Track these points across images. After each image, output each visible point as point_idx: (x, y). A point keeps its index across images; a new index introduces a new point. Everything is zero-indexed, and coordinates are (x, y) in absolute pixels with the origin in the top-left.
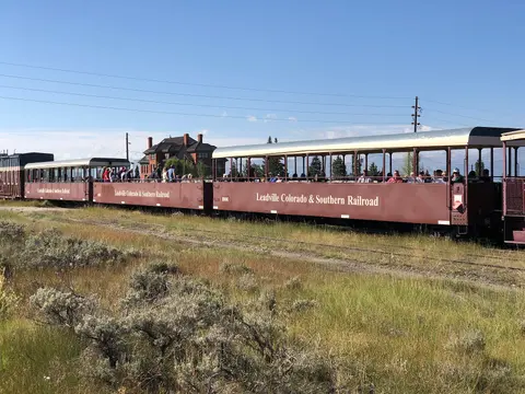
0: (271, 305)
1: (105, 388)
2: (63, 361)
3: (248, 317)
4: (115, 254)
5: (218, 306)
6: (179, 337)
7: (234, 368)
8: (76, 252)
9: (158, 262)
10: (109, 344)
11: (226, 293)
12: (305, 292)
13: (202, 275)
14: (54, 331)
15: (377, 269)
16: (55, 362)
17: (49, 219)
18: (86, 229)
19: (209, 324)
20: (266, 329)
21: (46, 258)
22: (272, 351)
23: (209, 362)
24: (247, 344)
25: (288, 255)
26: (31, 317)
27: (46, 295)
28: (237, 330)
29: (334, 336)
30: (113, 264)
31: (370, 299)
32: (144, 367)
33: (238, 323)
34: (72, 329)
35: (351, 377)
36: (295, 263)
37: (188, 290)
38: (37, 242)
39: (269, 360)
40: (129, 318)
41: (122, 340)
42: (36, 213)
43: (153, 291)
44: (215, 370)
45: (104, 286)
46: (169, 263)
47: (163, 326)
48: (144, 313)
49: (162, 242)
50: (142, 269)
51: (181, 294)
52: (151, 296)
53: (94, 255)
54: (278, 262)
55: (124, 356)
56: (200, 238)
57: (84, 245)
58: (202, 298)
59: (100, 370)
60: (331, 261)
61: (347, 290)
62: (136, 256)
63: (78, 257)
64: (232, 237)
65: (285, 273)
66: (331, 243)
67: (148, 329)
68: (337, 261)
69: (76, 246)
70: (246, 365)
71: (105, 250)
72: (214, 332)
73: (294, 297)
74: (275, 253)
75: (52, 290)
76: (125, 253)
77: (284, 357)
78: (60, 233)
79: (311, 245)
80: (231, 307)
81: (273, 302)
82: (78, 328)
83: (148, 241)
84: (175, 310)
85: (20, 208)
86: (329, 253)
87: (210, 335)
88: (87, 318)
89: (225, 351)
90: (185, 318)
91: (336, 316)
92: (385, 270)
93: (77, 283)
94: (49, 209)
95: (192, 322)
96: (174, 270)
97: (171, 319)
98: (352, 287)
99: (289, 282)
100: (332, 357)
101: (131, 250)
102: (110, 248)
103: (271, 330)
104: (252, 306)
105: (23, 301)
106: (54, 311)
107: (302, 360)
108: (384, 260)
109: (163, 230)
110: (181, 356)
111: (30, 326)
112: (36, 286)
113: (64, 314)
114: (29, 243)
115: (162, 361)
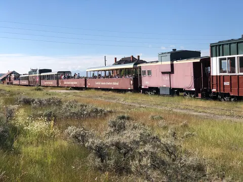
0: (174, 134)
1: (99, 172)
2: (80, 159)
3: (163, 140)
4: (101, 111)
5: (149, 135)
6: (131, 149)
7: (157, 164)
8: (84, 110)
9: (121, 115)
10: (100, 152)
11: (153, 129)
12: (190, 129)
13: (141, 120)
14: (76, 146)
15: (224, 117)
16: (77, 160)
17: (72, 96)
18: (88, 100)
19: (145, 143)
20: (172, 146)
21: (72, 113)
22: (175, 156)
23: (146, 161)
24: (164, 153)
25: (181, 111)
26: (65, 139)
27: (72, 130)
28: (158, 146)
29: (205, 150)
30: (100, 116)
31: (221, 132)
32: (116, 162)
33: (159, 143)
34: (84, 145)
35: (214, 169)
36: (185, 115)
37: (135, 128)
38: (67, 106)
39: (174, 160)
40: (108, 141)
41: (106, 151)
42: (66, 93)
43: (119, 128)
44: (149, 165)
45: (97, 125)
46: (126, 115)
47: (124, 144)
48: (116, 138)
49: (123, 105)
50: (113, 118)
51: (132, 130)
52: (118, 130)
53: (92, 111)
54: (176, 114)
55: (107, 158)
56: (139, 104)
57: (87, 107)
58: (142, 131)
59: (97, 163)
60: (201, 114)
61: (210, 128)
62: (111, 112)
63: (85, 112)
64: (154, 103)
65: (180, 120)
66: (201, 105)
67: (118, 145)
68: (204, 114)
69: (84, 107)
70: (163, 163)
71: (97, 109)
72: (148, 147)
73: (185, 131)
74: (174, 110)
75: (74, 127)
76: (106, 111)
77: (181, 159)
78: (77, 102)
79: (191, 106)
80: (155, 135)
81: (175, 133)
82: (86, 145)
83: (116, 105)
84: (129, 137)
85: (59, 91)
86: (200, 110)
87: (146, 149)
88: (90, 140)
89: (153, 156)
90: (134, 140)
91: (205, 140)
92: (229, 118)
93: (85, 124)
94: (72, 91)
95: (137, 143)
96: (128, 118)
97: (128, 141)
98: (212, 126)
99: (182, 124)
100: (204, 160)
101: (109, 109)
102: (99, 108)
103: (174, 147)
104: (165, 135)
105: (62, 132)
106: (75, 137)
107: (190, 161)
108: (228, 113)
109: (122, 100)
110: (133, 158)
111: (65, 143)
112: (67, 126)
113: (80, 138)
114: (64, 106)
115: (124, 160)
